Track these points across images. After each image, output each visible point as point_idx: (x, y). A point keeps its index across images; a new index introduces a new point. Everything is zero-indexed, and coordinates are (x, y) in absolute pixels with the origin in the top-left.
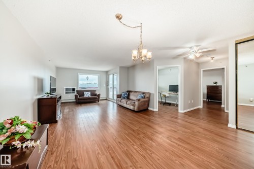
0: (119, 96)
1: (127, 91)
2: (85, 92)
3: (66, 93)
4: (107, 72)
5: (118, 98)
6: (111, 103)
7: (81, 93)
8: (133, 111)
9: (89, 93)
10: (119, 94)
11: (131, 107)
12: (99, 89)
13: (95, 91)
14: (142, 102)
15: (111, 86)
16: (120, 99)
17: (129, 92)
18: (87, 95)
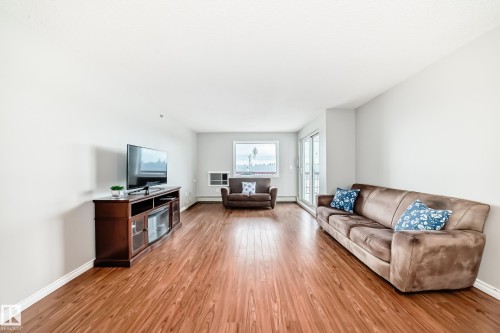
0: (325, 201)
1: (355, 186)
2: (244, 183)
3: (212, 183)
4: (297, 133)
5: (320, 204)
6: (306, 218)
7: (236, 185)
8: (380, 281)
9: (253, 186)
10: (325, 193)
11: (372, 262)
12: (277, 176)
13: (269, 180)
14: (434, 251)
15: (307, 168)
16: (325, 211)
17: (361, 189)
18: (249, 189)
